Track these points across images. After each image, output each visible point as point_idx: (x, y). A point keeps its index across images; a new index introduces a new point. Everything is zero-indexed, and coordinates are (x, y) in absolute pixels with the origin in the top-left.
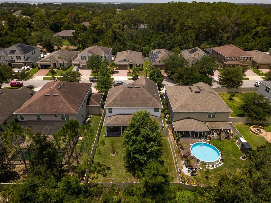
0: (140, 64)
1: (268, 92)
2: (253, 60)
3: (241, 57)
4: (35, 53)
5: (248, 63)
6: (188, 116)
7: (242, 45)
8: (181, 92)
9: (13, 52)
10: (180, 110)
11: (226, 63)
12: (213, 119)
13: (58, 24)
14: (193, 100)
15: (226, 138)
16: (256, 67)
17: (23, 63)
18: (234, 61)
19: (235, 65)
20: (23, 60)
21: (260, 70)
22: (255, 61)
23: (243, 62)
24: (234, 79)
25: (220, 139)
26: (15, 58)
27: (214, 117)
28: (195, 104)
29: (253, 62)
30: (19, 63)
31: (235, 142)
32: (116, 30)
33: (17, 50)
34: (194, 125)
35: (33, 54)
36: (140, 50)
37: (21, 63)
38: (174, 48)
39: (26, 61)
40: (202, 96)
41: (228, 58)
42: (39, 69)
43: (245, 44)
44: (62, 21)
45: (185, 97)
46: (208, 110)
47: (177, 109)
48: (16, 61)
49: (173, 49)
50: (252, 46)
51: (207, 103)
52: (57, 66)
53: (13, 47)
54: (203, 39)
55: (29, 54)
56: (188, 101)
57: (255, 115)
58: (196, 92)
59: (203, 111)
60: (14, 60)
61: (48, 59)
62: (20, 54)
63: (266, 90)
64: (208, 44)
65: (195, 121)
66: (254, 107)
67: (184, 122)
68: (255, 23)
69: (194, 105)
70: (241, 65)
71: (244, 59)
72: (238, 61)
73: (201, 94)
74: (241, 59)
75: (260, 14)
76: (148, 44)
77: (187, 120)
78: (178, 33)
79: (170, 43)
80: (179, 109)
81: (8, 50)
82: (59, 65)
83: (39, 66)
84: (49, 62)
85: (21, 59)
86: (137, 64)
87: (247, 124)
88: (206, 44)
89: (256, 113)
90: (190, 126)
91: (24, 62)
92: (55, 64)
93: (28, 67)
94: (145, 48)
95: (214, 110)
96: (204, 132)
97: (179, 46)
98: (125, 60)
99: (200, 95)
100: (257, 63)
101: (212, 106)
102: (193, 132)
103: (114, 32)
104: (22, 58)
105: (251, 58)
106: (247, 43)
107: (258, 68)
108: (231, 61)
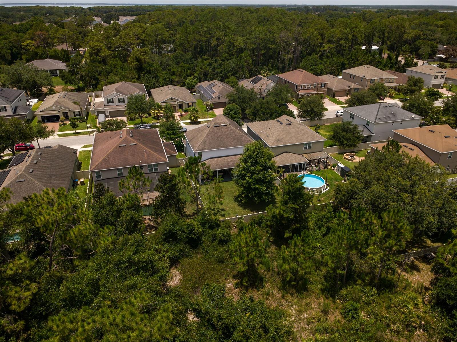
0: (192, 103)
1: (353, 119)
2: (328, 87)
3: (315, 84)
5: (323, 91)
6: (285, 150)
7: (310, 68)
8: (270, 127)
11: (299, 93)
12: (309, 151)
14: (286, 133)
15: (324, 168)
16: (332, 95)
17: (10, 116)
18: (308, 89)
19: (310, 94)
20: (9, 112)
21: (337, 98)
22: (329, 88)
23: (317, 90)
24: (315, 109)
25: (319, 169)
27: (309, 147)
28: (290, 136)
29: (328, 89)
30: (5, 116)
31: (333, 170)
34: (293, 158)
36: (182, 84)
37: (7, 116)
38: (228, 77)
39: (15, 113)
40: (293, 128)
41: (300, 86)
43: (313, 67)
44: (23, 44)
45: (276, 130)
46: (303, 141)
47: (273, 144)
49: (227, 80)
50: (322, 69)
51: (301, 135)
52: (69, 117)
54: (260, 63)
55: (16, 103)
56: (281, 135)
57: (346, 142)
58: (287, 125)
59: (299, 142)
62: (4, 102)
63: (351, 117)
64: (269, 70)
65: (293, 154)
66: (344, 133)
67: (283, 156)
68: (320, 40)
69: (288, 138)
70: (316, 94)
71: (318, 87)
72: (312, 89)
73: (292, 126)
74: (315, 87)
75: (324, 28)
76: (191, 75)
77: (284, 154)
78: (227, 58)
79: (221, 72)
80: (276, 144)
82: (73, 114)
83: (40, 119)
85: (6, 111)
86: (188, 104)
87: (339, 154)
88: (266, 70)
89: (347, 140)
90: (290, 160)
91: (12, 114)
92: (66, 114)
94: (188, 80)
95: (310, 140)
96: (304, 164)
97: (234, 74)
98: (172, 99)
99: (291, 128)
100: (333, 90)
101: (306, 136)
102: (293, 165)
103: (138, 60)
104: (8, 109)
105: (325, 84)
106: (315, 65)
107: (334, 96)
108: (304, 89)
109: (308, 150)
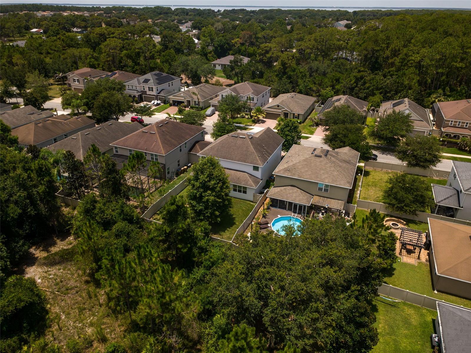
0: (299, 115)
4: (172, 85)
6: (294, 183)
9: (146, 81)
10: (282, 173)
11: (444, 130)
12: (325, 194)
13: (226, 45)
14: (305, 164)
18: (461, 127)
19: (462, 134)
20: (154, 93)
26: (147, 89)
27: (326, 190)
28: (306, 169)
30: (151, 95)
32: (286, 61)
33: (151, 79)
34: (294, 195)
35: (169, 86)
36: (317, 94)
37: (153, 95)
39: (158, 94)
40: (320, 162)
41: (449, 121)
42: (171, 105)
44: (232, 41)
45: (299, 159)
46: (318, 179)
47: (279, 171)
48: (148, 93)
49: (370, 98)
51: (322, 172)
52: (191, 105)
53: (148, 76)
55: (165, 86)
56: (298, 164)
58: (316, 156)
59: (311, 179)
60: (146, 92)
61: (182, 94)
62: (153, 84)
65: (299, 190)
67: (286, 189)
69: (303, 171)
73: (321, 159)
81: (142, 78)
82: (194, 104)
83: (171, 102)
84: (183, 98)
85: (153, 91)
86: (294, 114)
91: (155, 94)
92: (189, 102)
93: (159, 102)
95: (327, 181)
96: (305, 206)
98: (278, 106)
99: (318, 161)
101: (326, 176)
102: (290, 203)
103: (284, 64)
104: (154, 89)
109: (323, 193)
